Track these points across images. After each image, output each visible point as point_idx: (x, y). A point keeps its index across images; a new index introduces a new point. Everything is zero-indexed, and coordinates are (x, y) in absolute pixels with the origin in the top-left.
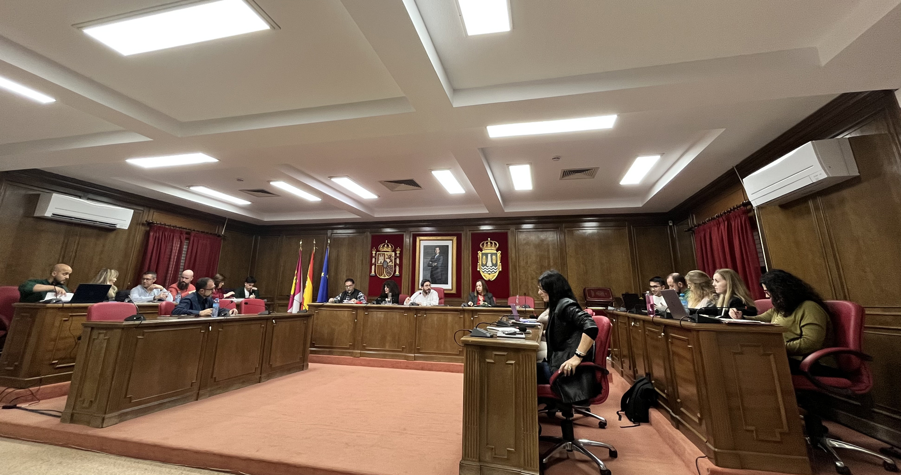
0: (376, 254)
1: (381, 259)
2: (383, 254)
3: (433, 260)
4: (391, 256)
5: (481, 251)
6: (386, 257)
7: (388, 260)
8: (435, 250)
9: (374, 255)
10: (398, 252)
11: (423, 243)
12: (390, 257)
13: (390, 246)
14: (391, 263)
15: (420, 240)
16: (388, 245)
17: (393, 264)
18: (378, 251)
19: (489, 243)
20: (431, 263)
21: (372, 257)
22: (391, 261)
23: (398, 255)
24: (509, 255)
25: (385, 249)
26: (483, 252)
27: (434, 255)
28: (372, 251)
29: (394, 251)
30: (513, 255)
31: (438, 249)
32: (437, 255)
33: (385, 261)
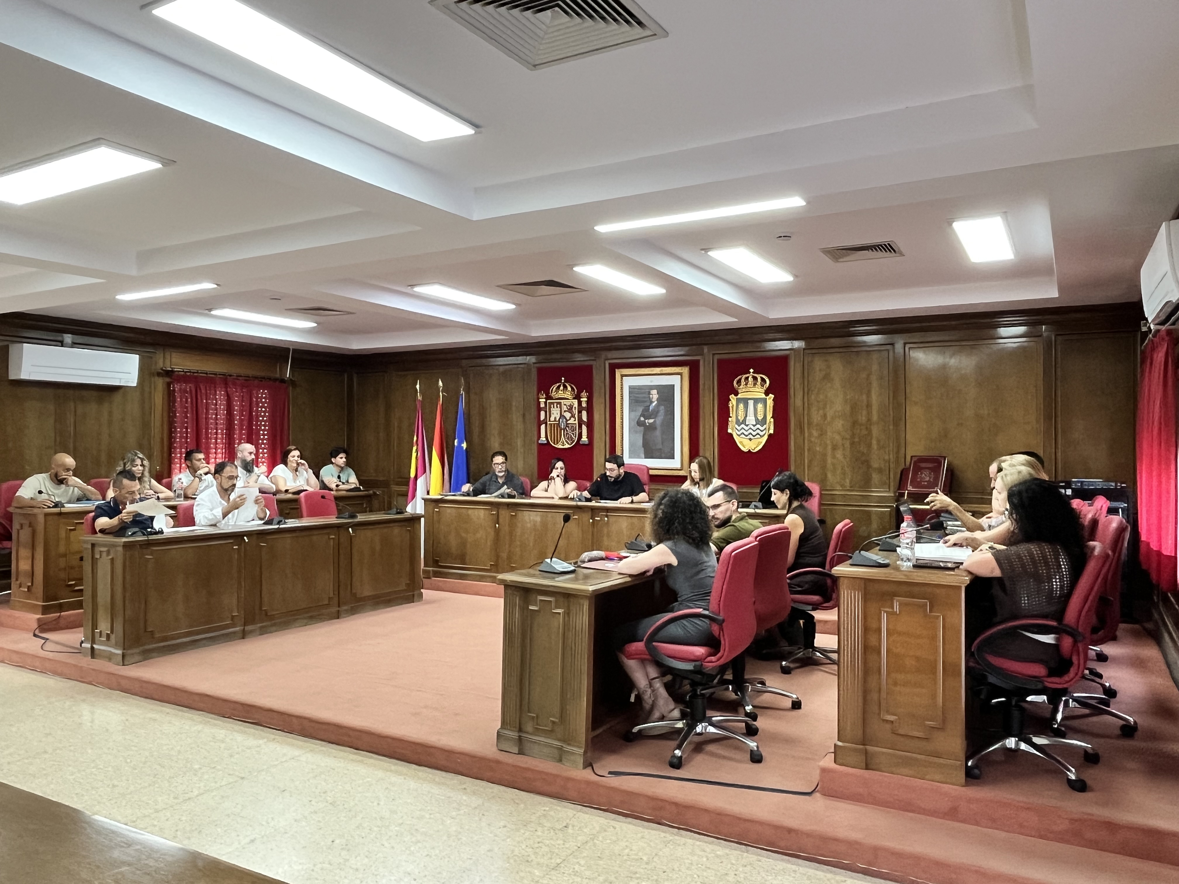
1: (555, 413)
2: (558, 403)
4: (571, 407)
5: (736, 394)
6: (565, 408)
7: (568, 415)
8: (649, 393)
9: (542, 405)
12: (570, 409)
13: (569, 388)
14: (573, 419)
15: (622, 376)
16: (565, 387)
17: (577, 422)
18: (548, 397)
19: (751, 379)
21: (539, 410)
22: (573, 416)
23: (584, 405)
25: (561, 394)
26: (739, 396)
27: (648, 404)
29: (578, 397)
30: (798, 402)
31: (654, 392)
32: (654, 404)
33: (562, 416)
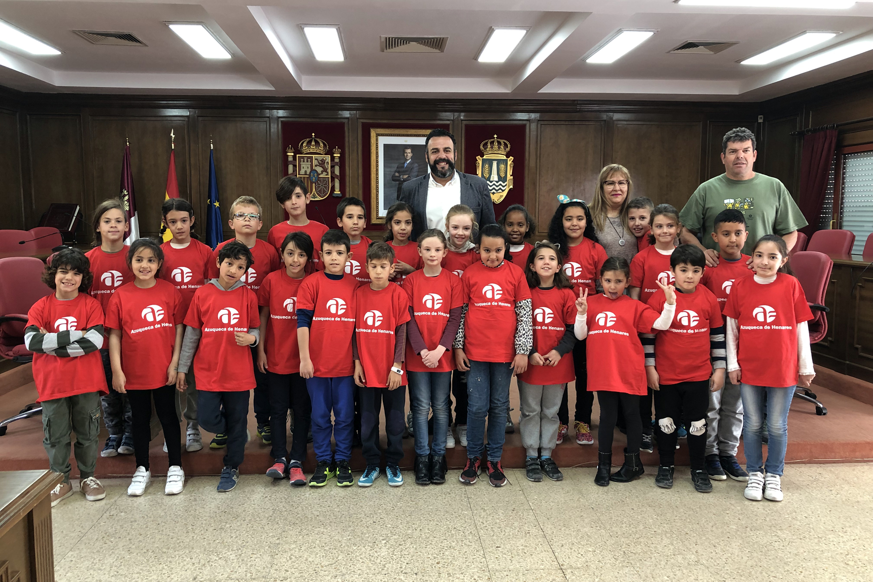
0: (294, 157)
1: (305, 168)
2: (308, 158)
3: (401, 170)
4: (323, 161)
5: (482, 156)
6: (315, 162)
7: (319, 169)
8: (404, 152)
9: (290, 159)
10: (337, 155)
11: (383, 141)
12: (322, 163)
13: (322, 145)
14: (325, 173)
15: (378, 135)
16: (317, 143)
17: (330, 176)
18: (297, 151)
19: (496, 144)
20: (397, 174)
21: (286, 163)
22: (325, 170)
23: (337, 160)
24: (526, 162)
25: (313, 148)
26: (485, 157)
27: (403, 162)
28: (285, 153)
29: (330, 153)
30: (532, 163)
31: (409, 151)
32: (408, 162)
33: (312, 170)
